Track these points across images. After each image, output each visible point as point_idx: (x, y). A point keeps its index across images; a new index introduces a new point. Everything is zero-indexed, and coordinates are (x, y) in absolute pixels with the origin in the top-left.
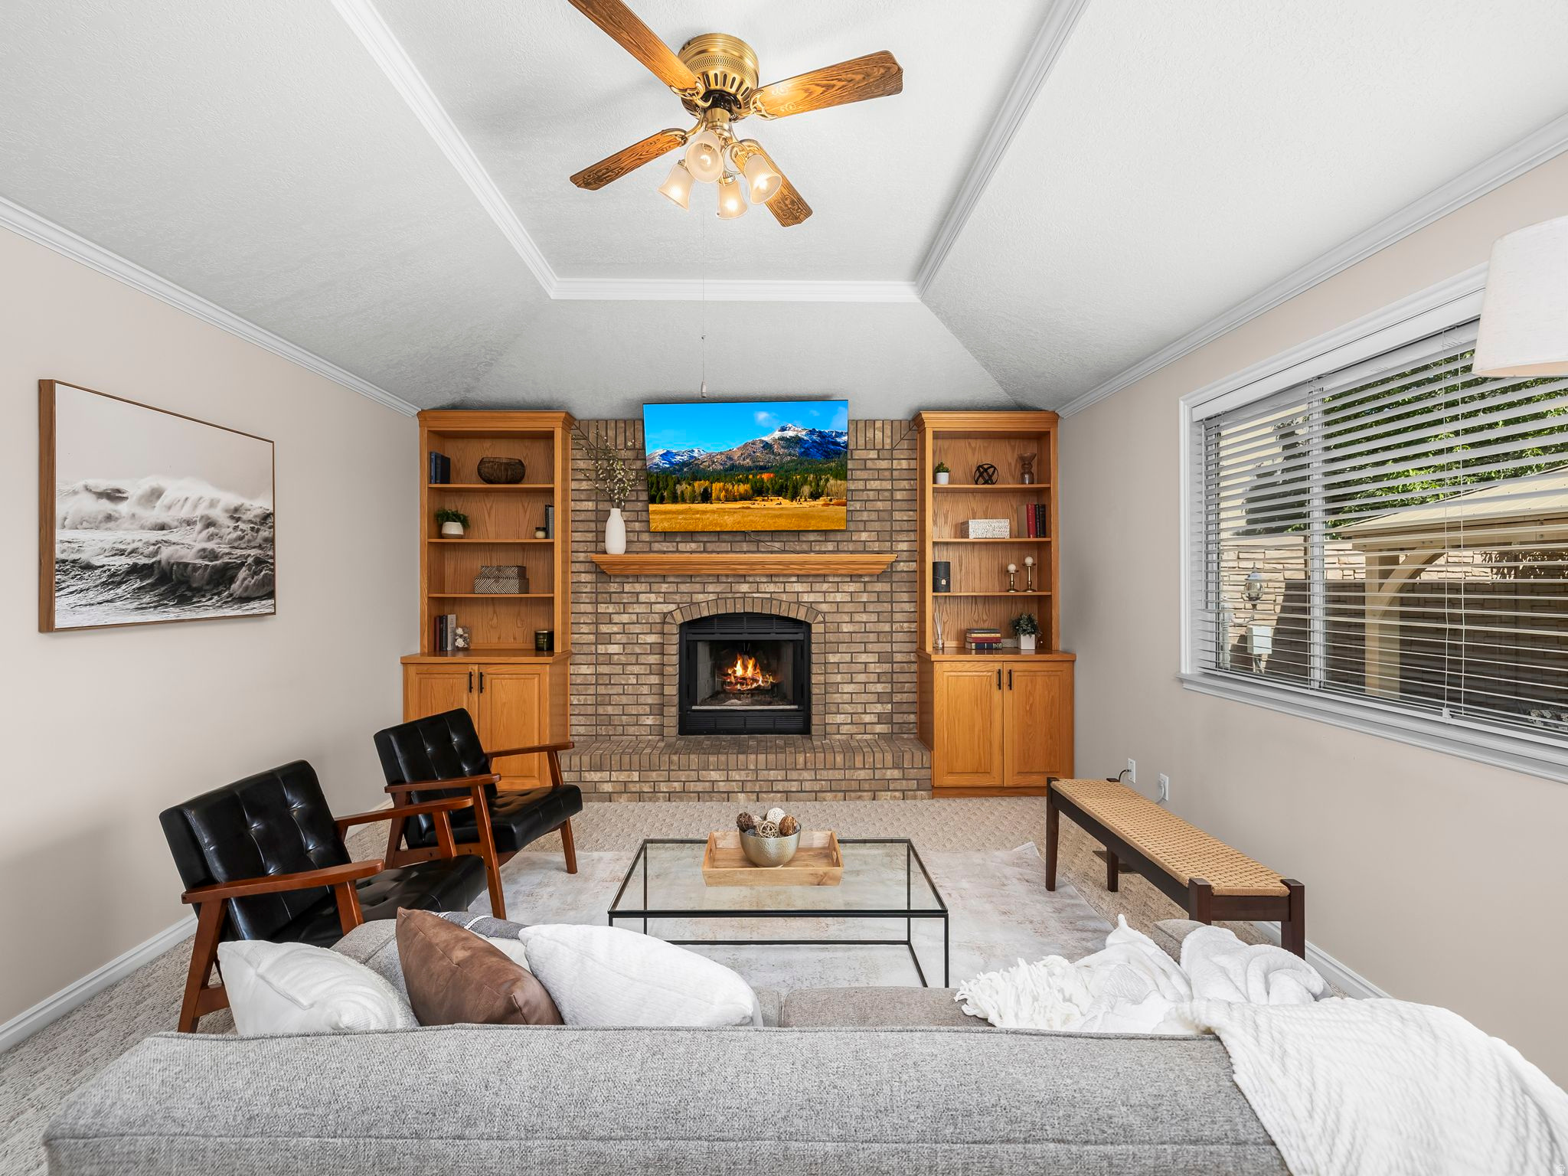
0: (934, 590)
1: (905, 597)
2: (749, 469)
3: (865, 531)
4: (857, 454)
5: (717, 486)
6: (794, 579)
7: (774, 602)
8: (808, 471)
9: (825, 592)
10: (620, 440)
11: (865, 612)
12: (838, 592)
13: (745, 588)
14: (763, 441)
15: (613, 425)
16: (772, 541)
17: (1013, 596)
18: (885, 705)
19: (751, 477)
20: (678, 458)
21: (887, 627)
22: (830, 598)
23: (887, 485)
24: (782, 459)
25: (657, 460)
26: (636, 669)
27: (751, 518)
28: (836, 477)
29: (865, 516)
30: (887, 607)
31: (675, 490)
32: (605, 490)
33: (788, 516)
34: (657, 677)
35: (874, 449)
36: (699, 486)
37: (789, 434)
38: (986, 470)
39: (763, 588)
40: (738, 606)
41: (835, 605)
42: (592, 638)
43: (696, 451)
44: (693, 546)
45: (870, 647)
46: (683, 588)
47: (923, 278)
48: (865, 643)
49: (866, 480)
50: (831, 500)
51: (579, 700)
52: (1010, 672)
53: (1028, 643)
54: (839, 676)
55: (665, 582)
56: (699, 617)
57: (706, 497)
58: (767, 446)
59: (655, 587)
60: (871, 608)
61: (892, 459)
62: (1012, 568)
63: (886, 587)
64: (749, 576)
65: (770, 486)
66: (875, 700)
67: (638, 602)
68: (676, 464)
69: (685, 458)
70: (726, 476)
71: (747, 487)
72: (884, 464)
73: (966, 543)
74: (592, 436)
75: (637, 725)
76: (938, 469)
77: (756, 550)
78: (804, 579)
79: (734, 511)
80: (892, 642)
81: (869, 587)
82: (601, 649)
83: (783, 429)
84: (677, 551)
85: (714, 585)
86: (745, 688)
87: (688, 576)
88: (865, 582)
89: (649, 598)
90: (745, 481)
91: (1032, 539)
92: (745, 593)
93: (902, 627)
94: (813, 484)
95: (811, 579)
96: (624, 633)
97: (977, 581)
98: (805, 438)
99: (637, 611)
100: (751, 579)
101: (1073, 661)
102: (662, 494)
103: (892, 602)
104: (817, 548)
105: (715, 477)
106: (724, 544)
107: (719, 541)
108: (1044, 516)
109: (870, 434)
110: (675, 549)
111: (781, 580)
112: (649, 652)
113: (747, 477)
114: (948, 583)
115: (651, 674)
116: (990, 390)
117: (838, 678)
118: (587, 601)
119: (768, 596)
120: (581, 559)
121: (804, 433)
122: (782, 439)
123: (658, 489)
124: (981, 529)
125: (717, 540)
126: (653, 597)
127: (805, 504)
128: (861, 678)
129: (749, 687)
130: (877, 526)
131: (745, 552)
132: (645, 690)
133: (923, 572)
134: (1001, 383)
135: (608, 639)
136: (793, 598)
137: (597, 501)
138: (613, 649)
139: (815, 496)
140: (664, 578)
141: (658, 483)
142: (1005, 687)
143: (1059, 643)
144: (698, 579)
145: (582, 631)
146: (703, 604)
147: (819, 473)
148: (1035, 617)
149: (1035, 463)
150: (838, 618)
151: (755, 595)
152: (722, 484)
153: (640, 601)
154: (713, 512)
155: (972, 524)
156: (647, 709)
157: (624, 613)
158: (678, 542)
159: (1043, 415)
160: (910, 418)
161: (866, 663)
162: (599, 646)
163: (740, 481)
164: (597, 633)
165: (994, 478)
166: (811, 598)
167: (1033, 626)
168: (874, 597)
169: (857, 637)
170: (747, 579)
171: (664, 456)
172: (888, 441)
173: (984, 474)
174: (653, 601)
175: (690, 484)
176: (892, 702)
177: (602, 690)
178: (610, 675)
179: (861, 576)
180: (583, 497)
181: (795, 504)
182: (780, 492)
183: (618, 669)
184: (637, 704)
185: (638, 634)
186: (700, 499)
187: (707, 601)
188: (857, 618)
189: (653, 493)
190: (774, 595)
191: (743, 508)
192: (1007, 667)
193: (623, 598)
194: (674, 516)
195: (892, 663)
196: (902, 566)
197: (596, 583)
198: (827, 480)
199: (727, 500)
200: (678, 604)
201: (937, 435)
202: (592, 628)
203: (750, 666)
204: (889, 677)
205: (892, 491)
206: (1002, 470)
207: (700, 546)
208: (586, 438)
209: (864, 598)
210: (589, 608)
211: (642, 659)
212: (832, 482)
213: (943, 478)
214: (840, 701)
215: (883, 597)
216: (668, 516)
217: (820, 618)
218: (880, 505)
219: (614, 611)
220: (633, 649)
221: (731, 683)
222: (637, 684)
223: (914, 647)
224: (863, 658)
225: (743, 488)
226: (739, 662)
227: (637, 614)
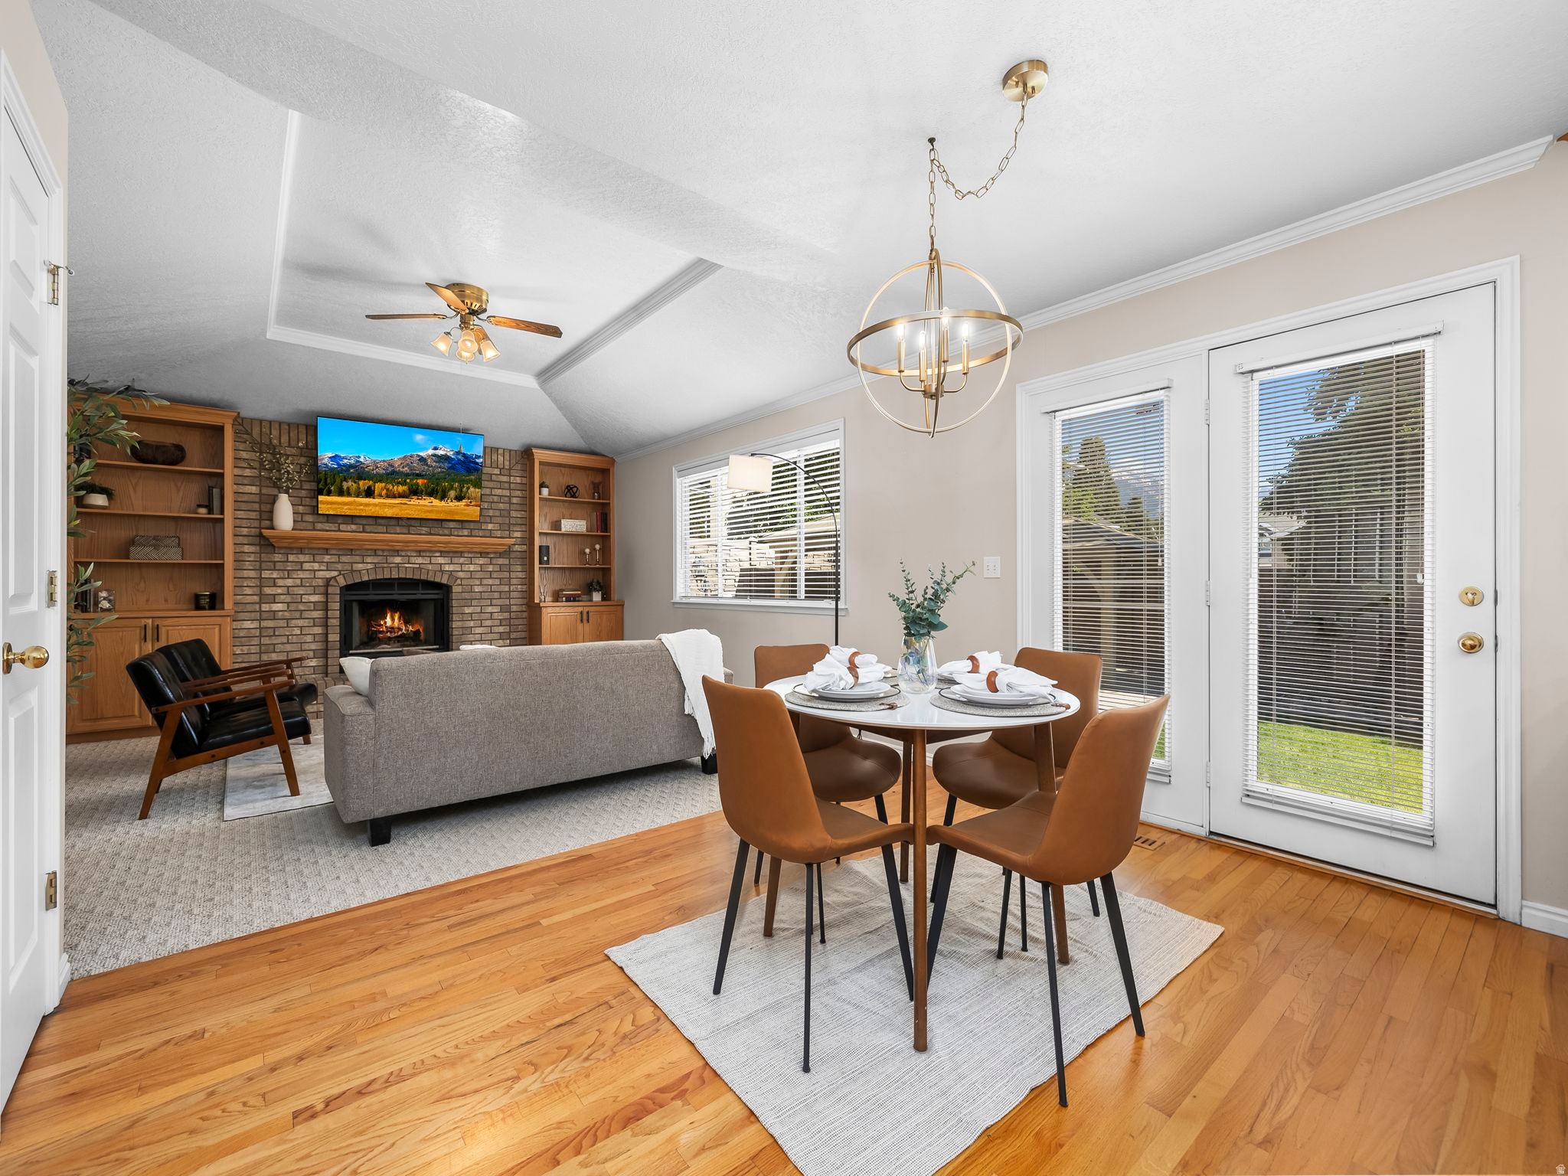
0: (540, 563)
1: (519, 568)
2: (407, 475)
3: (491, 523)
4: (485, 470)
5: (379, 486)
6: (438, 554)
7: (423, 570)
8: (454, 481)
9: (461, 564)
10: (285, 439)
11: (491, 578)
12: (471, 564)
13: (398, 560)
14: (419, 456)
15: (277, 426)
16: (421, 526)
17: (588, 568)
18: (505, 641)
19: (408, 481)
20: (346, 461)
21: (506, 588)
22: (466, 568)
23: (507, 493)
24: (434, 470)
25: (326, 461)
26: (300, 623)
27: (408, 511)
28: (475, 486)
29: (491, 513)
30: (507, 575)
31: (342, 486)
32: (271, 479)
33: (438, 512)
34: (320, 628)
35: (497, 468)
36: (363, 484)
37: (440, 452)
38: (571, 489)
39: (413, 560)
40: (393, 573)
41: (469, 573)
42: (256, 598)
43: (362, 457)
44: (354, 527)
45: (494, 602)
46: (344, 559)
47: (544, 377)
48: (491, 599)
49: (492, 488)
50: (471, 502)
51: (242, 650)
52: (588, 613)
53: (597, 597)
54: (472, 622)
55: (327, 554)
56: (360, 581)
57: (369, 493)
58: (422, 459)
59: (318, 558)
60: (495, 575)
61: (510, 476)
62: (587, 551)
63: (506, 561)
64: (402, 551)
65: (424, 489)
66: (498, 637)
67: (302, 570)
68: (344, 466)
69: (352, 462)
70: (387, 479)
71: (405, 488)
72: (505, 479)
73: (558, 534)
74: (256, 432)
75: (301, 667)
76: (542, 485)
77: (407, 532)
78: (446, 555)
79: (393, 506)
80: (510, 598)
81: (494, 561)
82: (265, 607)
83: (436, 449)
84: (339, 530)
85: (372, 557)
86: (393, 635)
87: (348, 549)
88: (491, 558)
89: (313, 566)
90: (404, 483)
91: (599, 533)
92: (398, 563)
93: (517, 588)
94: (458, 490)
95: (451, 555)
96: (288, 594)
97: (565, 559)
98: (453, 457)
99: (302, 576)
100: (403, 554)
101: (623, 605)
102: (329, 488)
103: (510, 572)
104: (456, 533)
105: (379, 478)
106: (380, 527)
107: (376, 524)
108: (606, 520)
109: (494, 457)
110: (337, 529)
111: (428, 555)
112: (312, 608)
113: (405, 481)
114: (548, 559)
115: (314, 626)
116: (576, 441)
117: (472, 624)
118: (251, 568)
119: (418, 566)
120: (244, 533)
121: (452, 453)
122: (434, 455)
123: (326, 484)
124: (568, 525)
125: (374, 523)
126: (316, 566)
127: (451, 504)
128: (488, 623)
129: (396, 634)
130: (499, 520)
131: (398, 534)
132: (309, 639)
133: (532, 552)
134: (582, 437)
135: (273, 599)
136: (437, 568)
137: (261, 486)
138: (276, 607)
139: (459, 498)
140: (327, 551)
141: (326, 479)
142: (585, 621)
143: (615, 596)
144: (358, 552)
145: (245, 593)
146: (364, 572)
147: (462, 483)
148: (601, 581)
149: (600, 487)
150: (471, 582)
151: (407, 565)
152: (384, 484)
153: (304, 568)
154: (375, 505)
155: (563, 522)
156: (311, 654)
157: (288, 578)
158: (339, 524)
159: (607, 459)
160: (523, 450)
161: (491, 613)
162: (263, 605)
163: (399, 483)
164: (261, 595)
165: (577, 495)
166: (451, 568)
167: (600, 586)
168: (497, 568)
169: (485, 595)
170: (400, 553)
171: (332, 458)
172: (507, 463)
173: (570, 491)
174: (316, 568)
175: (355, 483)
176: (510, 639)
177: (265, 641)
178: (274, 628)
179: (488, 553)
180: (246, 482)
181: (443, 503)
182: (432, 493)
183: (283, 623)
184: (302, 651)
185: (302, 595)
186: (364, 494)
187: (366, 569)
188: (485, 582)
189: (320, 486)
190: (422, 566)
191: (401, 503)
192: (586, 609)
193: (288, 566)
194: (340, 506)
195: (510, 612)
196: (517, 548)
197: (260, 553)
198: (468, 488)
199: (388, 496)
200: (340, 571)
201: (541, 463)
202: (256, 590)
203: (396, 618)
204: (508, 622)
205: (510, 497)
206: (582, 490)
207: (360, 528)
208: (250, 434)
209: (490, 568)
210: (252, 574)
211: (306, 615)
212: (472, 489)
213: (545, 491)
214: (473, 639)
215: (503, 569)
216: (334, 506)
217: (459, 582)
218: (501, 506)
219: (278, 577)
220: (297, 607)
221: (383, 631)
222: (301, 634)
223: (525, 601)
224: (490, 609)
225: (401, 489)
226: (389, 615)
227: (301, 579)
